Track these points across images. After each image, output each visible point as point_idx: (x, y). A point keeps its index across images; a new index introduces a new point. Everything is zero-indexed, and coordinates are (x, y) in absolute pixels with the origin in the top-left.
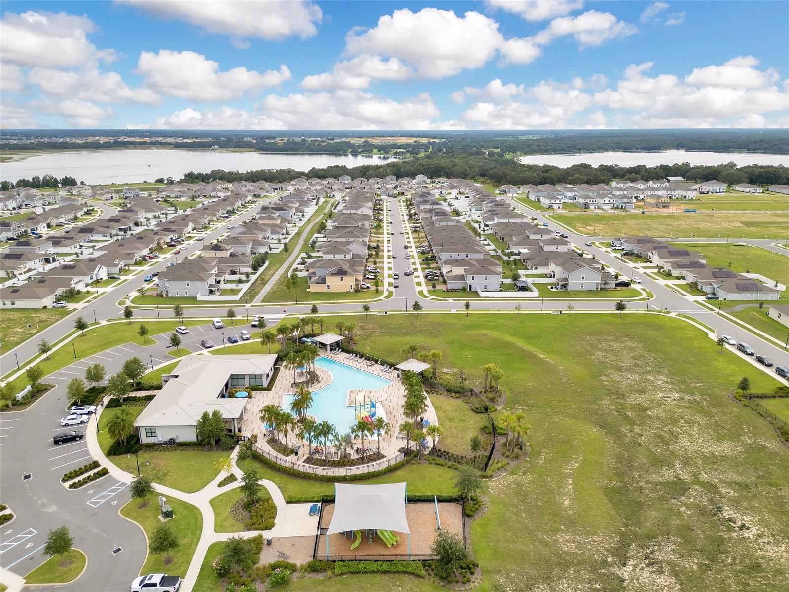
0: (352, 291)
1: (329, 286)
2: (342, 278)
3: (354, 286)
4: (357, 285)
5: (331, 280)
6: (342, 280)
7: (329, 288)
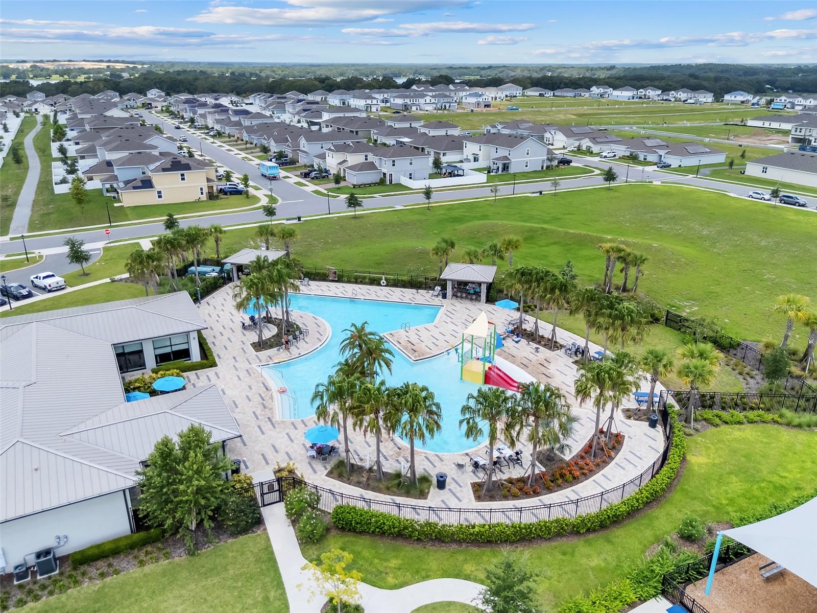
0: (204, 197)
1: (159, 192)
2: (182, 175)
3: (205, 190)
4: (211, 188)
5: (163, 181)
6: (183, 179)
7: (160, 197)
